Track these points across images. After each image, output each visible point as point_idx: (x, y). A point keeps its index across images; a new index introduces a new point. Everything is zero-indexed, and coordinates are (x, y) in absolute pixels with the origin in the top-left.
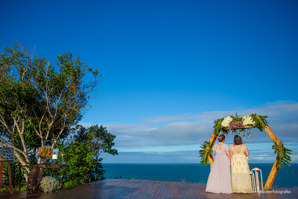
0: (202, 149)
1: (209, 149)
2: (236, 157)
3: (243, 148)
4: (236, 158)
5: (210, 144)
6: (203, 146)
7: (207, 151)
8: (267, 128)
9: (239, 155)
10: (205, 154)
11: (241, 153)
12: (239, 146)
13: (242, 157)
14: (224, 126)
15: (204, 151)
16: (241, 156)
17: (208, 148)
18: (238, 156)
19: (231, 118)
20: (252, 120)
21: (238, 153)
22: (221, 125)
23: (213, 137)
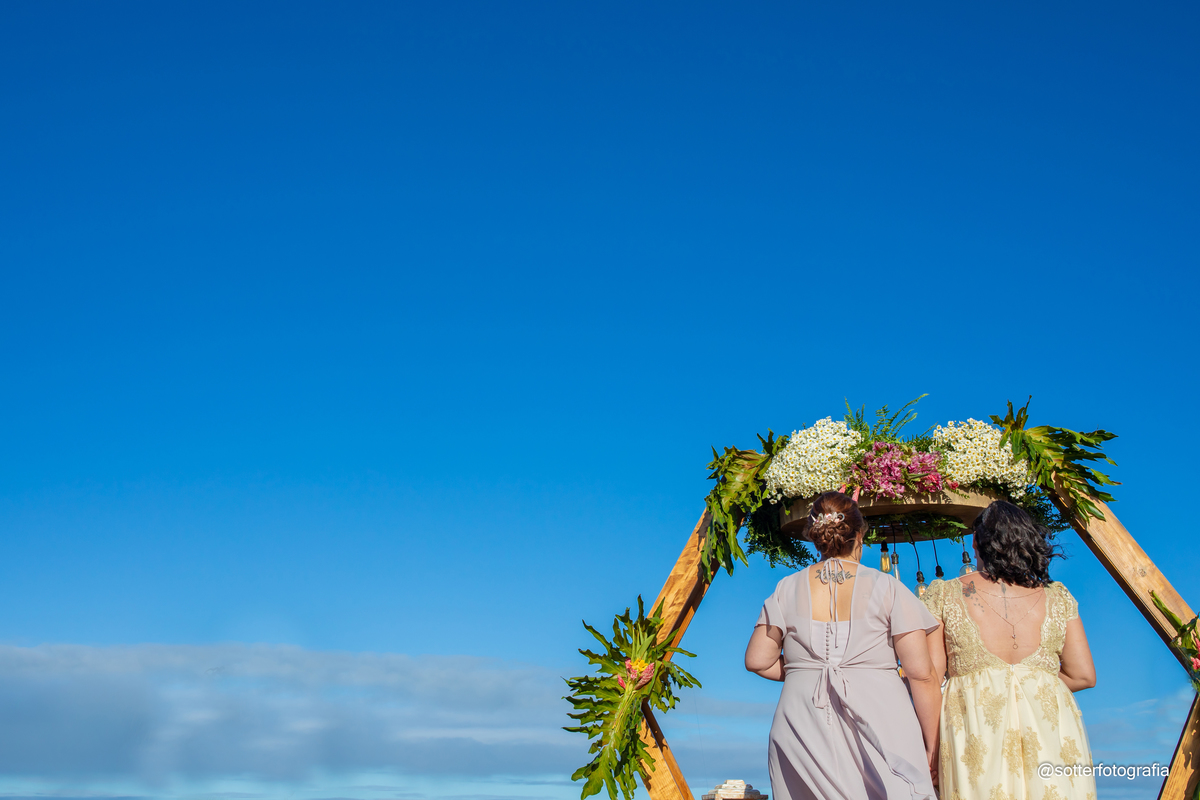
0: (594, 672)
1: (650, 671)
2: (999, 690)
3: (1054, 609)
4: (998, 703)
5: (661, 637)
6: (603, 650)
7: (629, 688)
8: (1102, 518)
9: (1020, 670)
10: (612, 714)
11: (1036, 656)
12: (1015, 591)
13: (1044, 690)
14: (791, 488)
15: (609, 686)
16: (1040, 683)
17: (640, 665)
18: (1014, 681)
19: (851, 432)
20: (1008, 446)
21: (1012, 658)
22: (763, 485)
23: (681, 584)
